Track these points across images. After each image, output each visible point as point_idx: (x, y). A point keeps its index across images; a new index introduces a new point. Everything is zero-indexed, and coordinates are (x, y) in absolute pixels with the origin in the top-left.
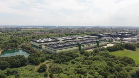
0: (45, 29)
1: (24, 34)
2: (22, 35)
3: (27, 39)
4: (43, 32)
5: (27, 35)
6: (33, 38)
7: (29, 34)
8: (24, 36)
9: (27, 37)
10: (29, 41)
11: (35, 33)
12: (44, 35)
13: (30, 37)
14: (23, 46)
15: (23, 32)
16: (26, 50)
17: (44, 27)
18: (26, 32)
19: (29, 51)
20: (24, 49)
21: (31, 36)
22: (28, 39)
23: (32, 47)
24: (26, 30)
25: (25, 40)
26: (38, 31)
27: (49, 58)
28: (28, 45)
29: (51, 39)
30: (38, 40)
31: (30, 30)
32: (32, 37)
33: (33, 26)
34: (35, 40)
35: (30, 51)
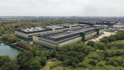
0: (26, 19)
1: (4, 23)
2: (2, 25)
3: (8, 29)
4: (26, 21)
5: (8, 24)
6: (16, 27)
7: (9, 23)
8: (5, 26)
9: (8, 26)
10: (11, 32)
11: (17, 23)
12: (27, 24)
13: (12, 27)
14: (5, 38)
15: (3, 22)
16: (10, 44)
17: (25, 17)
18: (6, 21)
19: (14, 45)
20: (7, 42)
21: (14, 25)
22: (10, 29)
23: (18, 39)
24: (6, 19)
25: (7, 30)
26: (20, 21)
27: (50, 56)
28: (12, 36)
29: (40, 28)
30: (24, 29)
31: (11, 20)
32: (14, 27)
33: (13, 16)
34: (20, 29)
35: (17, 45)
